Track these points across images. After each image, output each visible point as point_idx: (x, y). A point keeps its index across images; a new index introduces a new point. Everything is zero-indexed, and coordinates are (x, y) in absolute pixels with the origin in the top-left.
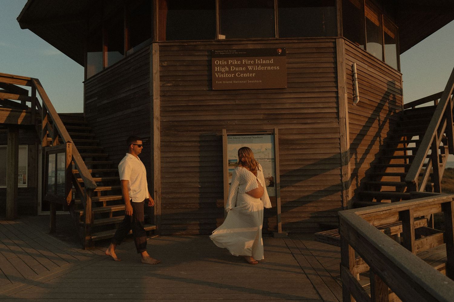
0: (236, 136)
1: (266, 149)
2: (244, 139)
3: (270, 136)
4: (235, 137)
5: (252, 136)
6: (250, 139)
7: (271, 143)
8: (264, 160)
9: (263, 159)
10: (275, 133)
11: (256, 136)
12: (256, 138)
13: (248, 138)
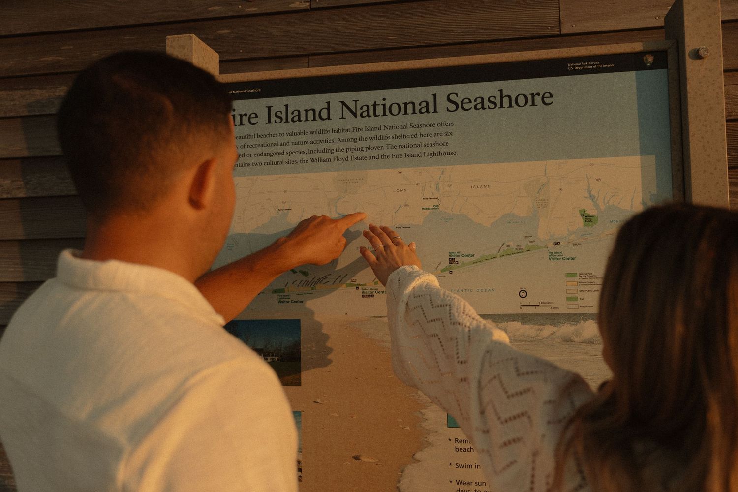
0: (285, 100)
1: (588, 219)
2: (360, 122)
3: (629, 77)
4: (278, 103)
5: (442, 91)
6: (425, 118)
7: (644, 151)
8: (567, 329)
9: (554, 319)
10: (691, 43)
11: (487, 89)
12: (481, 104)
13: (403, 108)
